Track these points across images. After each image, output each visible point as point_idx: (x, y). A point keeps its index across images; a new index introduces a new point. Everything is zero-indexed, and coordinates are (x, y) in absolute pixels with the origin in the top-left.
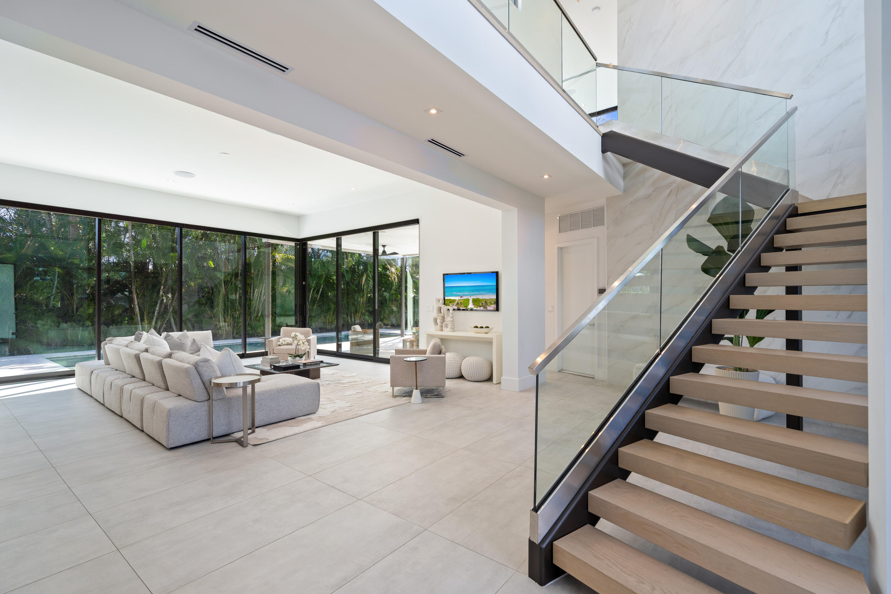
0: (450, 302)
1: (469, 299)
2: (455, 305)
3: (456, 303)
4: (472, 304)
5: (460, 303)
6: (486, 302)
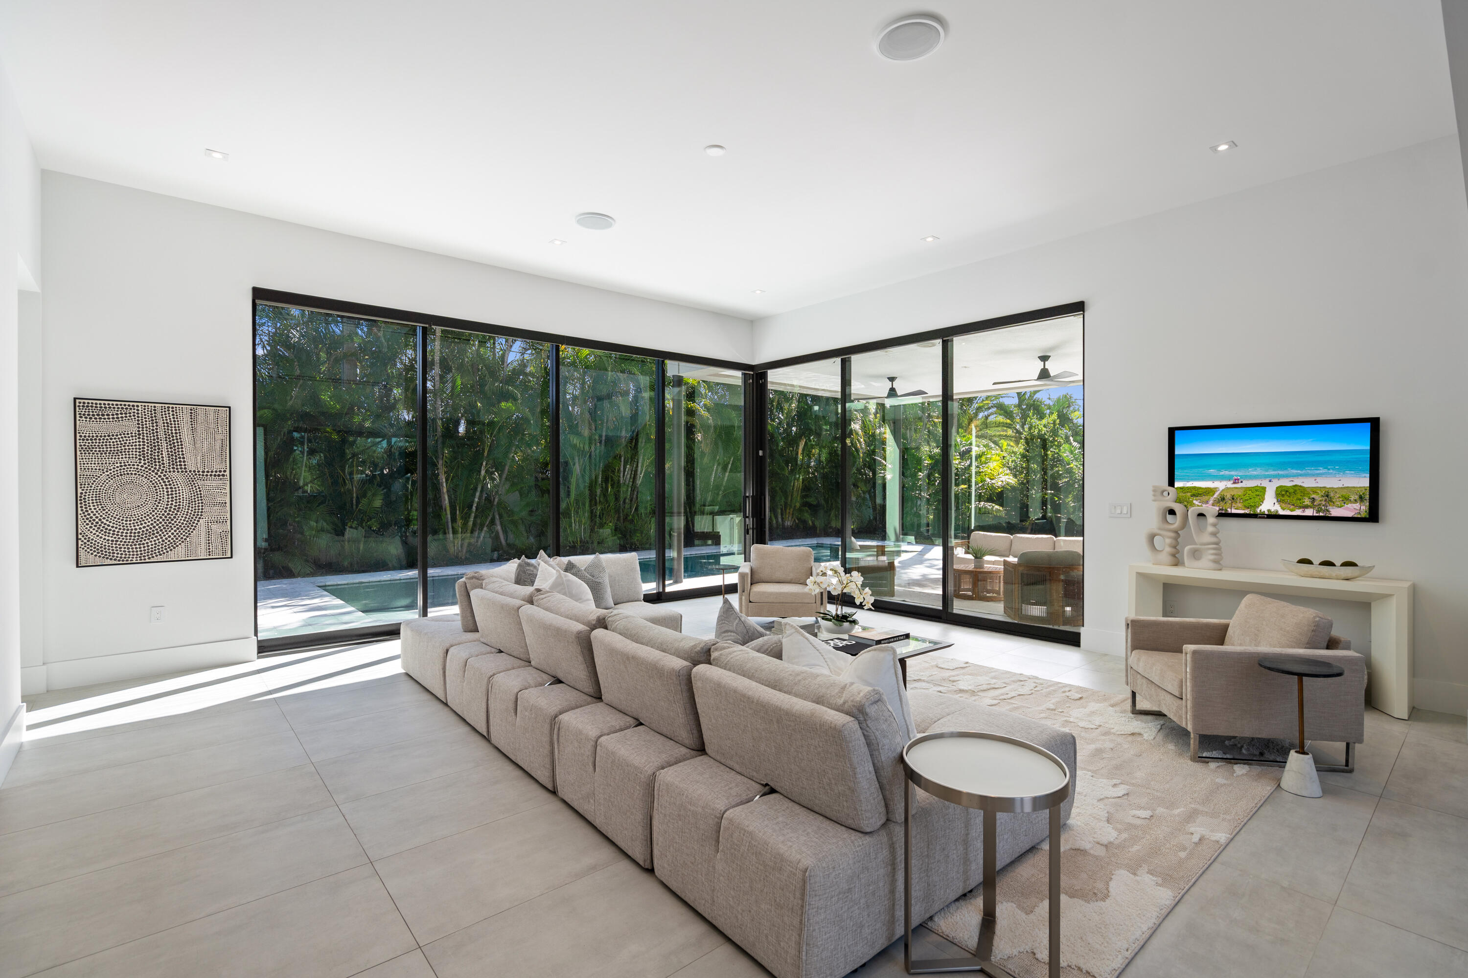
0: (1193, 495)
1: (1264, 489)
2: (1211, 502)
3: (1215, 496)
4: (1275, 501)
5: (1228, 496)
6: (1328, 496)
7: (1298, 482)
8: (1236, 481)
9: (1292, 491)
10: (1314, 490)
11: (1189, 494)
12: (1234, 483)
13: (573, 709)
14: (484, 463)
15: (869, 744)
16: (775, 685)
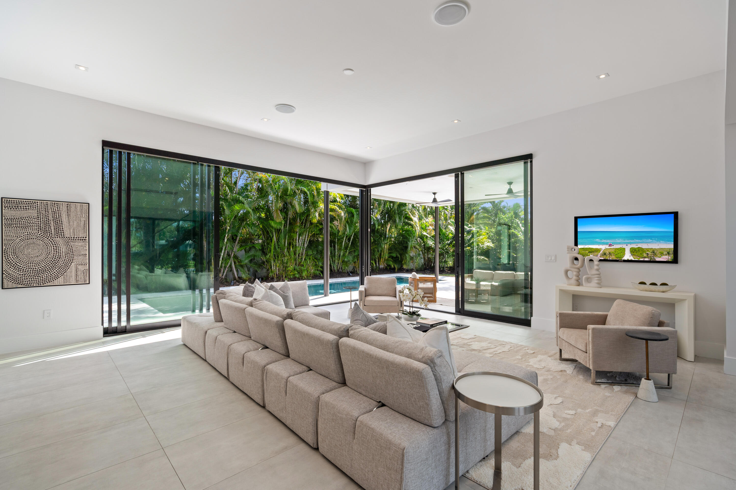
0: (590, 252)
1: (624, 249)
2: (599, 256)
3: (601, 252)
4: (630, 255)
5: (607, 253)
6: (654, 252)
7: (640, 246)
8: (610, 245)
9: (637, 250)
10: (648, 249)
11: (587, 252)
12: (609, 246)
13: (274, 362)
14: (226, 235)
15: (436, 379)
16: (385, 348)
